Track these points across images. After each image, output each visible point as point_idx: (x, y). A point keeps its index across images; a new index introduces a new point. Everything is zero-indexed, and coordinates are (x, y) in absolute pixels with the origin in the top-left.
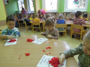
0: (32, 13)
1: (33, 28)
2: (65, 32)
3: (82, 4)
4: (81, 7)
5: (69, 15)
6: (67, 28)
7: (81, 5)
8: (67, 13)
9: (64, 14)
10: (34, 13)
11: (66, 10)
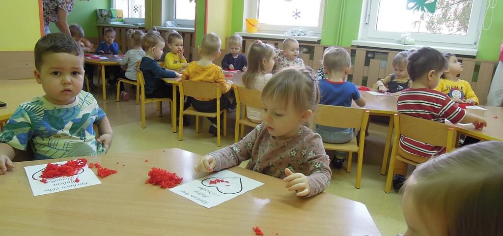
0: (183, 34)
1: (182, 112)
2: (355, 155)
3: (451, 14)
4: (444, 29)
5: (383, 63)
6: (367, 134)
7: (444, 16)
8: (373, 53)
9: (353, 53)
10: (192, 35)
11: (364, 37)
